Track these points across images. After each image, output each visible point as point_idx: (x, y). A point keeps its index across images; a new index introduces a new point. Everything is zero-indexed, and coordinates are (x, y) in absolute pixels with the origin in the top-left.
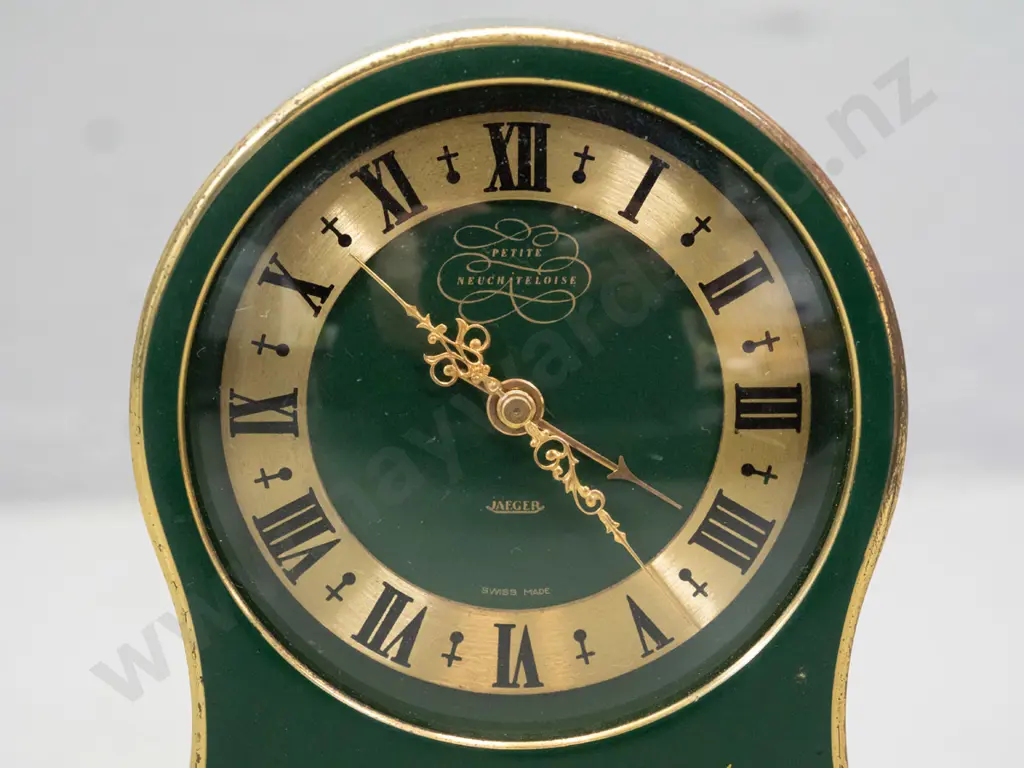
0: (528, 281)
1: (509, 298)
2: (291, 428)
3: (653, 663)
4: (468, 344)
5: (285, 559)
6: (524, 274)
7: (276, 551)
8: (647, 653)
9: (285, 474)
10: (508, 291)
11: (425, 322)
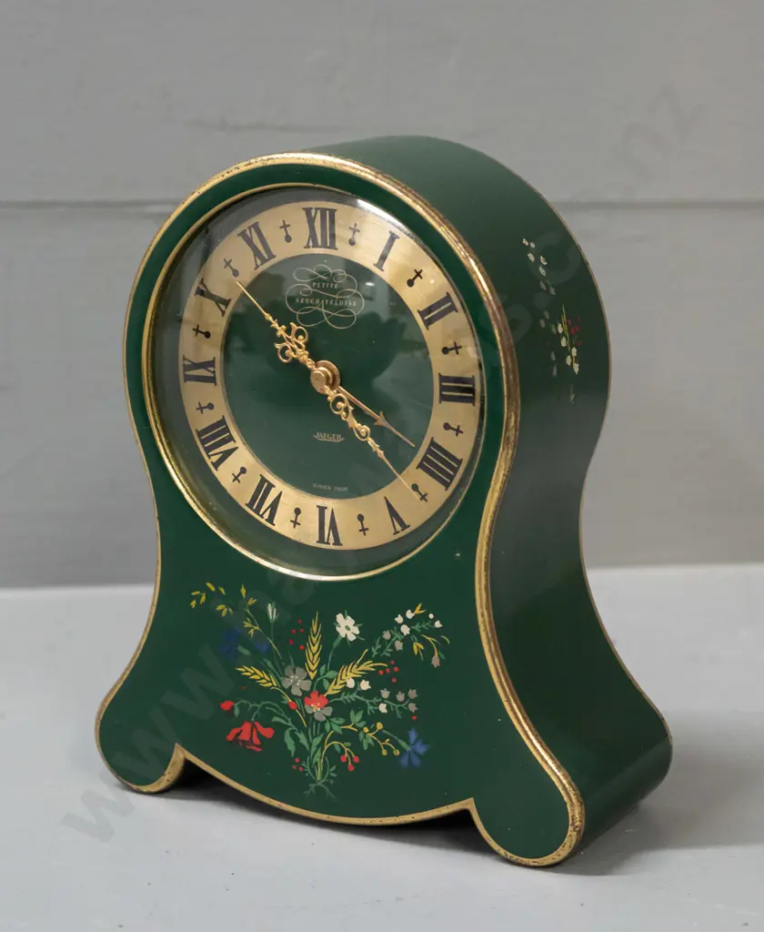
0: (331, 302)
1: (322, 312)
2: (212, 380)
3: (400, 539)
4: (297, 338)
5: (212, 455)
6: (329, 298)
7: (208, 450)
8: (396, 532)
9: (211, 406)
10: (321, 307)
11: (275, 325)
